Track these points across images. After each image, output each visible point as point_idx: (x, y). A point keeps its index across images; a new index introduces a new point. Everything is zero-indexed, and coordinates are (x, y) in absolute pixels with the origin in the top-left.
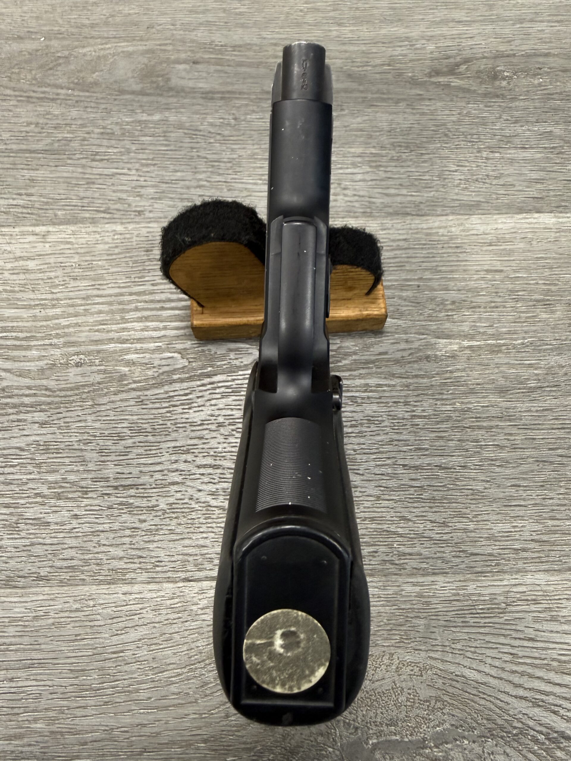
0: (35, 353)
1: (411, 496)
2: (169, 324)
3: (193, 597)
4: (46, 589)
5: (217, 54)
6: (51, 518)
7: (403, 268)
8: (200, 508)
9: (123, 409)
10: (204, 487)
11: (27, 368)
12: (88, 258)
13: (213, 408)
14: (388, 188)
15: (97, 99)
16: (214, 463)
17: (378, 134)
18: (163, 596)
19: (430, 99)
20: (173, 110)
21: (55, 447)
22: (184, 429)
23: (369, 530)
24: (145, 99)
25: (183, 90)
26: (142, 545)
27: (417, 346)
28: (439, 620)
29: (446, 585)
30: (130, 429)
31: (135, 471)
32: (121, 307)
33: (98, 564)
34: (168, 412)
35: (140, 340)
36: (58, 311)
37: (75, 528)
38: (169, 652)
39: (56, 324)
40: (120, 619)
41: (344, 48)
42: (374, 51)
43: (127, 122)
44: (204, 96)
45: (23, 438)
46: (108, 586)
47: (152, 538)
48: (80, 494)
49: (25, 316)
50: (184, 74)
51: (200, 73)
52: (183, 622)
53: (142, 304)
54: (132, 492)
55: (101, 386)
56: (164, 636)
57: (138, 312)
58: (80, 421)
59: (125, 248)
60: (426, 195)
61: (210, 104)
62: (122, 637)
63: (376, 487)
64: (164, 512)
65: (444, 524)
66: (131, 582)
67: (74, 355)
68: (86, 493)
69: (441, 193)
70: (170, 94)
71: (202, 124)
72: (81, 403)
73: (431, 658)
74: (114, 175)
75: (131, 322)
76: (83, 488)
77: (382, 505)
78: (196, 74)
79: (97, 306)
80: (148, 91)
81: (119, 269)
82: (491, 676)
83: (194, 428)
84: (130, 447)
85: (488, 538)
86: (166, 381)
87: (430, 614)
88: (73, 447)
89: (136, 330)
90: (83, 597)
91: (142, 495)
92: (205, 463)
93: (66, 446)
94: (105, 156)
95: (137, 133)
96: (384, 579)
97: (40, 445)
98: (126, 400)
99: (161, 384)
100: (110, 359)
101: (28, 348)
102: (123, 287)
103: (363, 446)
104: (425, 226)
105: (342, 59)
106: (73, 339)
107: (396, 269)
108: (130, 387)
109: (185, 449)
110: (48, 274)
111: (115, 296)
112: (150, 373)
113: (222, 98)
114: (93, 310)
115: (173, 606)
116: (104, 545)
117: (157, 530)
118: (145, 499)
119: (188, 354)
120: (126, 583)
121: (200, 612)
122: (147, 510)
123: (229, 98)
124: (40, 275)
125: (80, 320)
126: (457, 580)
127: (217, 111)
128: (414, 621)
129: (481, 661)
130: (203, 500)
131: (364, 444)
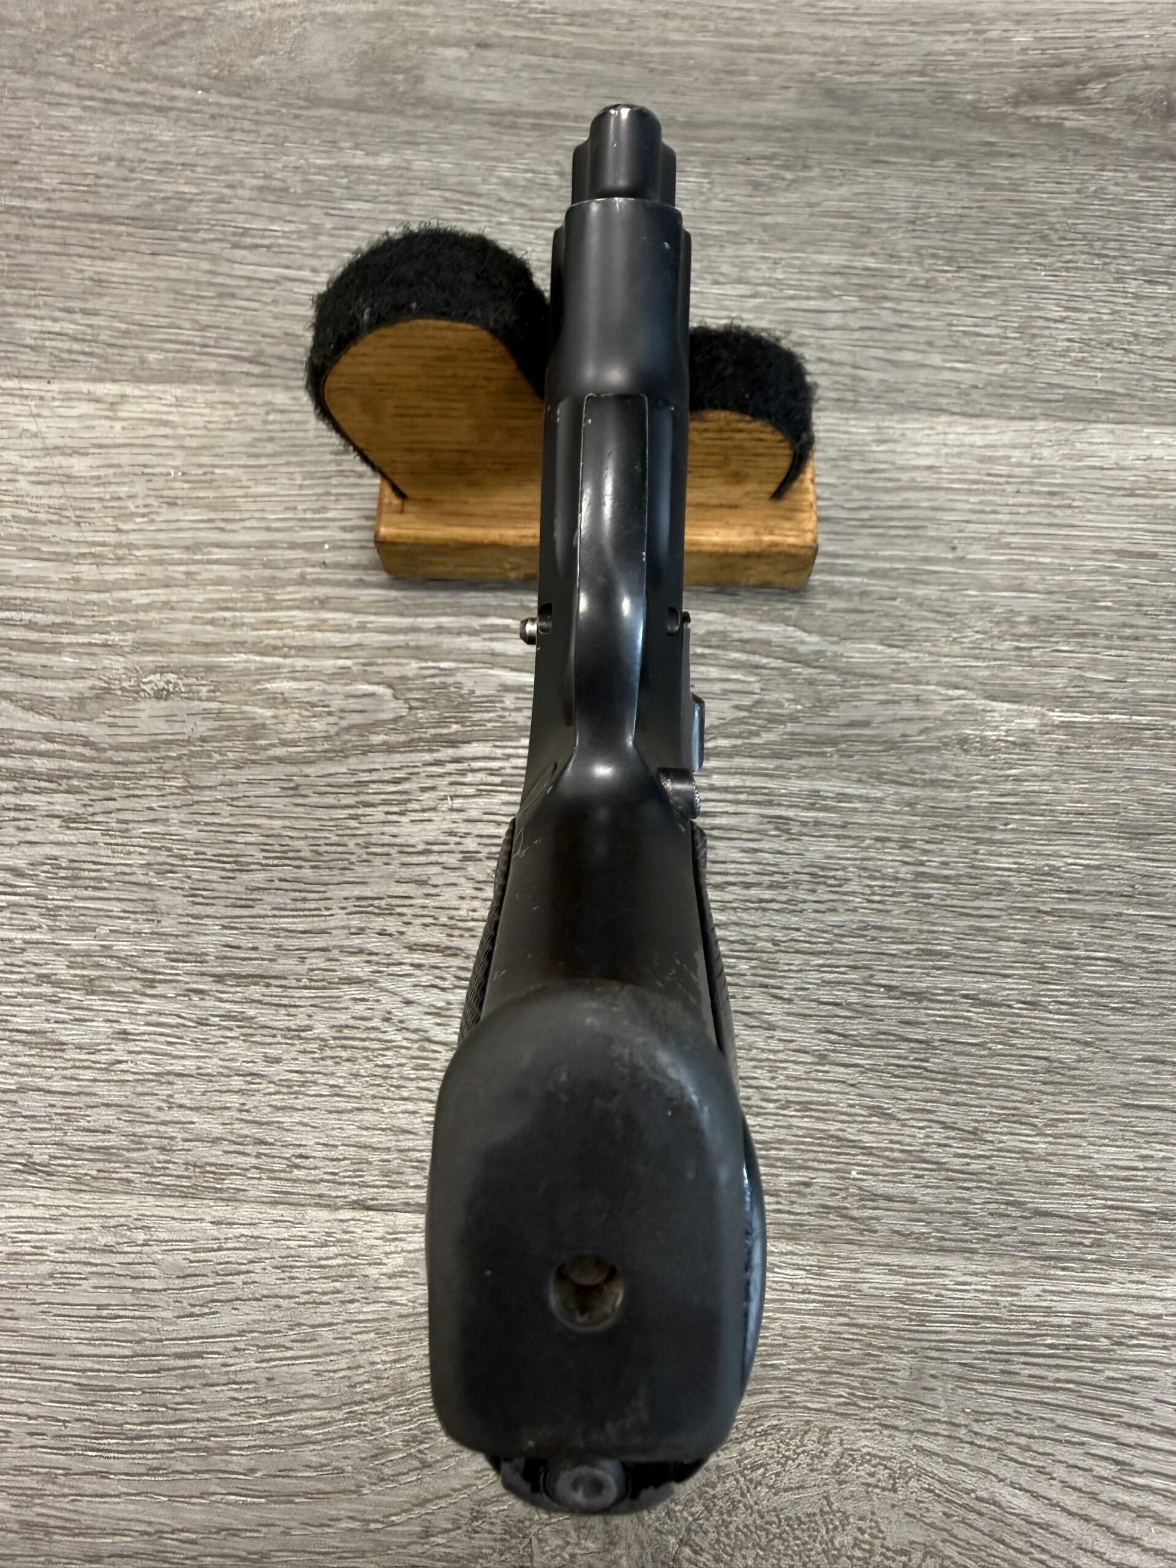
0: (68, 661)
1: (901, 1062)
2: (372, 618)
3: (372, 1247)
4: (43, 1193)
5: (533, 30)
6: (68, 1034)
7: (920, 532)
8: (405, 1043)
9: (253, 801)
10: (419, 995)
11: (47, 694)
12: (205, 460)
13: (455, 816)
14: (899, 349)
15: (257, 113)
16: (445, 941)
17: (884, 226)
18: (304, 1238)
19: (1012, 156)
20: (423, 147)
21: (93, 874)
22: (385, 859)
23: (795, 1131)
24: (364, 119)
25: (448, 105)
26: (267, 1114)
27: (939, 714)
28: (946, 1361)
29: (968, 1279)
30: (263, 847)
31: (266, 944)
32: (267, 573)
33: (162, 1149)
34: (352, 817)
35: (301, 650)
36: (129, 572)
37: (120, 1062)
38: (307, 1369)
39: (121, 601)
40: (201, 1281)
41: (822, 30)
42: (891, 40)
43: (319, 167)
44: (494, 119)
45: (25, 848)
46: (181, 1202)
47: (290, 1101)
48: (137, 985)
49: (55, 577)
50: (454, 69)
51: (492, 69)
52: (343, 1302)
53: (317, 570)
54: (256, 991)
55: (208, 747)
56: (297, 1330)
57: (304, 588)
58: (154, 821)
59: (288, 442)
60: (986, 370)
61: (506, 138)
62: (203, 1321)
63: (820, 1031)
64: (324, 1043)
65: (975, 1135)
66: (234, 1198)
67: (154, 673)
68: (152, 984)
69: (1022, 369)
70: (420, 112)
71: (485, 181)
72: (160, 782)
73: (921, 1450)
74: (278, 281)
75: (289, 608)
76: (145, 971)
77: (830, 1076)
78: (482, 70)
79: (215, 567)
80: (371, 103)
81: (272, 489)
82: (1063, 1509)
83: (409, 859)
84: (259, 889)
85: (1078, 1180)
86: (355, 747)
87: (927, 1344)
88: (133, 879)
89: (296, 628)
90: (122, 1220)
91: (276, 1000)
92: (425, 940)
93: (117, 874)
94: (263, 237)
95: (338, 192)
96: (821, 1249)
97: (60, 868)
98: (261, 783)
99: (343, 753)
100: (233, 687)
101: (55, 649)
102: (277, 530)
103: (795, 935)
104: (978, 440)
105: (815, 54)
106: (154, 636)
107: (903, 532)
108: (272, 752)
109: (383, 903)
110: (112, 489)
111: (259, 548)
112: (319, 725)
113: (535, 127)
114: (205, 576)
115: (323, 1262)
116: (181, 1106)
117: (303, 1084)
118: (283, 1011)
119: (410, 690)
120: (222, 1199)
121: (385, 1282)
122: (285, 1037)
123: (551, 127)
124: (96, 490)
125: (174, 595)
126: (997, 1269)
127: (520, 155)
128: (885, 1357)
129: (1041, 1471)
130: (414, 1025)
131: (798, 930)
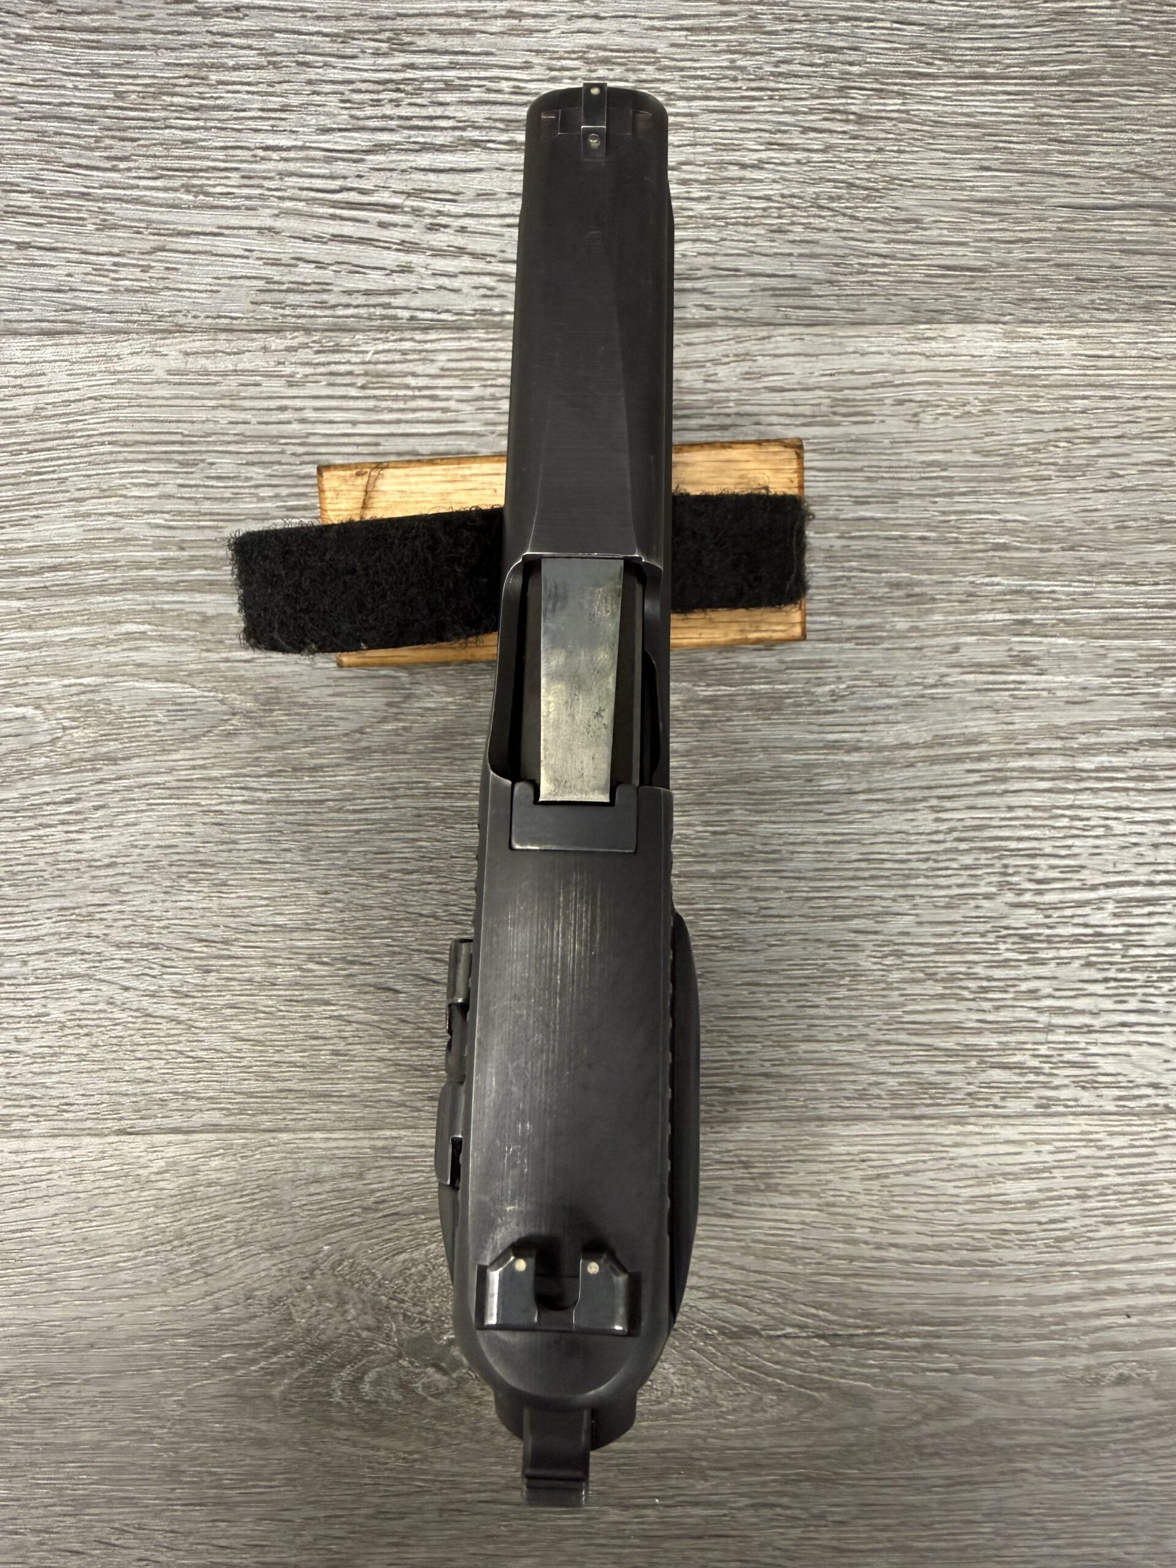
8: (130, 1019)
10: (135, 983)
16: (147, 938)
18: (85, 1156)
22: (75, 873)
34: (35, 838)
47: (47, 1068)
52: (126, 1191)
66: (22, 1135)
83: (98, 872)
86: (19, 772)
92: (129, 939)
99: (10, 779)
109: (83, 912)
117: (53, 1055)
120: (12, 1137)
122: (28, 1022)
130: (135, 1005)
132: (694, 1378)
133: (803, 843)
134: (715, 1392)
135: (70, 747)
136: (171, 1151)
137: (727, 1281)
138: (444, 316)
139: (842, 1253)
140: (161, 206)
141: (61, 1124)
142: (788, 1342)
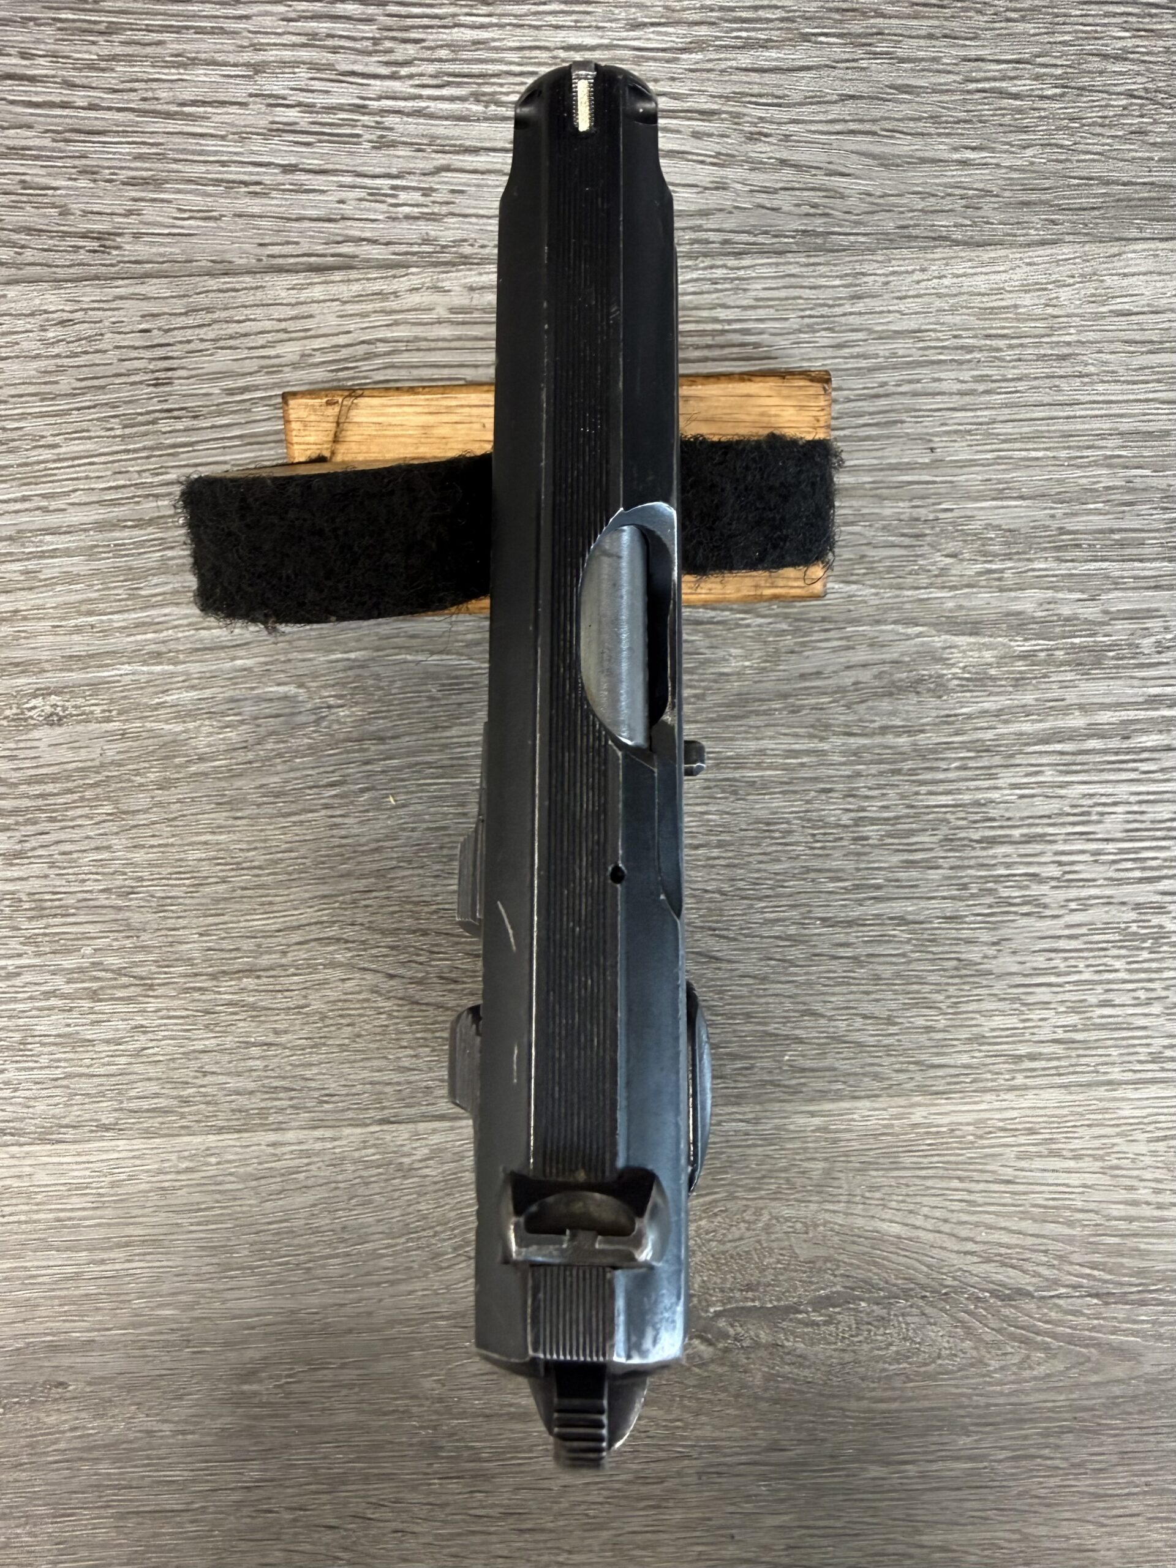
1: (831, 975)
4: (121, 1143)
6: (92, 1033)
9: (190, 820)
16: (414, 924)
18: (345, 1146)
21: (55, 903)
48: (138, 990)
55: (123, 770)
64: (323, 1015)
65: (889, 1020)
66: (281, 1128)
67: (35, 697)
68: (151, 987)
72: (87, 811)
75: (159, 605)
76: (141, 978)
88: (98, 903)
91: (271, 987)
92: (395, 925)
93: (80, 901)
97: (21, 901)
98: (192, 801)
100: (128, 704)
106: (15, 654)
108: (192, 770)
111: (98, 530)
112: (235, 736)
114: (47, 573)
116: (213, 1073)
118: (280, 995)
132: (962, 1340)
133: (1115, 804)
134: (983, 1352)
135: (335, 727)
136: (435, 1139)
137: (1001, 1245)
138: (760, 239)
139: (1123, 1214)
140: (446, 118)
141: (321, 1116)
142: (1061, 1302)
